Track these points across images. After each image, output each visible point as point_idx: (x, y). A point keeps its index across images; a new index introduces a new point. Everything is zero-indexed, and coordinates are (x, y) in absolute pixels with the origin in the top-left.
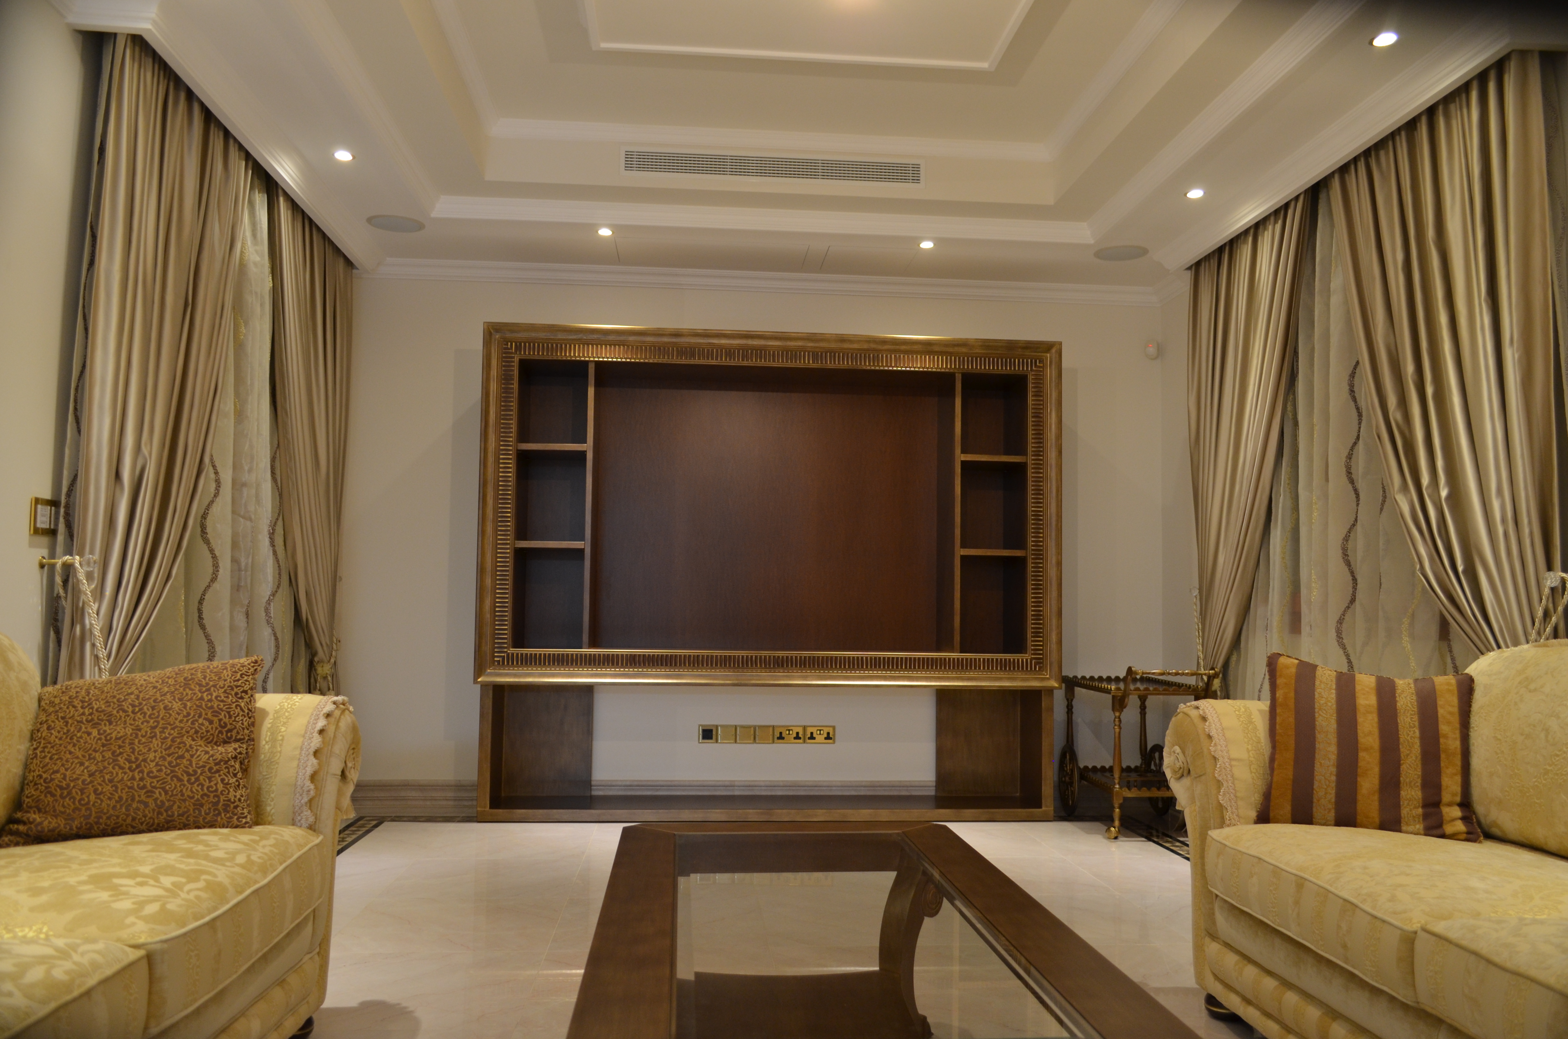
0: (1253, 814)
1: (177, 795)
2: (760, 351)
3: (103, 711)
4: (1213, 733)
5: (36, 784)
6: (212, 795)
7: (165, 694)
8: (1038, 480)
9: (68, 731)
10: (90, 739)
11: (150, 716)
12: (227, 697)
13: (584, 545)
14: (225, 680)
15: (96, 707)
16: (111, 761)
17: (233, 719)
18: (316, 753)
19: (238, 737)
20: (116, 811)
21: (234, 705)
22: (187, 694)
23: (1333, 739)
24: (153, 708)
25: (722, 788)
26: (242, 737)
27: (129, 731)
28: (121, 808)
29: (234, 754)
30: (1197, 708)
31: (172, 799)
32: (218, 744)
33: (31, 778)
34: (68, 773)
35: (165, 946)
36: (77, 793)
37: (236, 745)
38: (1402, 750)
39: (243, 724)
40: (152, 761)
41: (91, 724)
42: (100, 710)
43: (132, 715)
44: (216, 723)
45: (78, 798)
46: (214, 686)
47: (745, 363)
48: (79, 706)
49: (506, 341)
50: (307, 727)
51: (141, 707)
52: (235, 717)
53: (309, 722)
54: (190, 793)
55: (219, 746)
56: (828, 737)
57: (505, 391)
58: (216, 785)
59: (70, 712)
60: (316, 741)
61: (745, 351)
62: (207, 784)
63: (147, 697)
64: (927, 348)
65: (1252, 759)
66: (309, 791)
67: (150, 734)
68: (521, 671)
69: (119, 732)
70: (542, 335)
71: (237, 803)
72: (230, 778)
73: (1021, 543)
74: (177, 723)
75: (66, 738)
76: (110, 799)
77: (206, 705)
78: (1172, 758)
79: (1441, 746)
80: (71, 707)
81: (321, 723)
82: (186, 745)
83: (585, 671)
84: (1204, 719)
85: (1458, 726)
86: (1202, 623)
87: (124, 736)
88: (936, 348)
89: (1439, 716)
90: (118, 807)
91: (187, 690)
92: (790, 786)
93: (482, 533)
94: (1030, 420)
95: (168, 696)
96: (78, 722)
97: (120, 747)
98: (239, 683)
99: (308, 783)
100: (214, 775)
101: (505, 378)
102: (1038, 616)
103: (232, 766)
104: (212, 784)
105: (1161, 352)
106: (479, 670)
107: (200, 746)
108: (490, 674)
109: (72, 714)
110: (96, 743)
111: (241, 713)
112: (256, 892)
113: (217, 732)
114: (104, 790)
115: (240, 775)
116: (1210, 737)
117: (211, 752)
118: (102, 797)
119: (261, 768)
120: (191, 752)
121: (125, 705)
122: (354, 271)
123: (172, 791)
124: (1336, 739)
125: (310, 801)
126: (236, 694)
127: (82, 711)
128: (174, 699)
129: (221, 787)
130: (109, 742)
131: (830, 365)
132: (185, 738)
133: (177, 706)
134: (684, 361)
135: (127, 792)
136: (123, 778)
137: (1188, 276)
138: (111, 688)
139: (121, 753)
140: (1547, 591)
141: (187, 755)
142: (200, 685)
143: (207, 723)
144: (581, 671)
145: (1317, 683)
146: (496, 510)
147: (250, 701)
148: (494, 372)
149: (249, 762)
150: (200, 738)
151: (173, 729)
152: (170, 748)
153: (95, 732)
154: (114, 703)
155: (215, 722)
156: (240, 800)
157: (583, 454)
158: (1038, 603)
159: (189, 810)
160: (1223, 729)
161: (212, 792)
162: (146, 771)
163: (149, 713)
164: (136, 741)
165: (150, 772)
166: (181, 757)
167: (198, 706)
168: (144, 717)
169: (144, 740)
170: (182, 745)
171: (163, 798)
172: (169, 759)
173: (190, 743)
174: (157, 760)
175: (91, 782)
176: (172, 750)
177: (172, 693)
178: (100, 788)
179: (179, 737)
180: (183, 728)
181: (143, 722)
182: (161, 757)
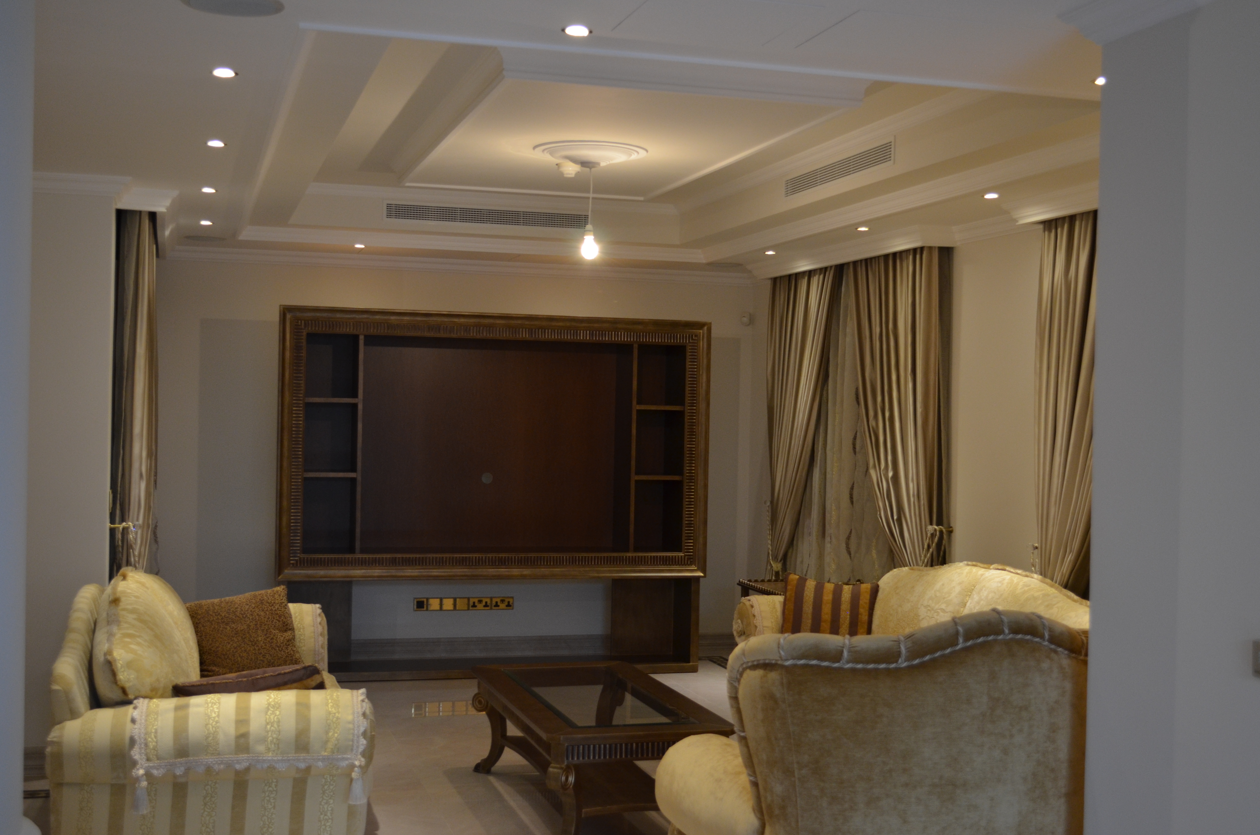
1: (276, 656)
3: (228, 617)
4: (756, 614)
5: (209, 653)
7: (253, 607)
10: (227, 631)
14: (278, 600)
15: (222, 615)
16: (242, 641)
18: (322, 635)
19: (290, 628)
23: (810, 616)
24: (251, 615)
27: (245, 626)
29: (290, 635)
30: (749, 600)
31: (274, 658)
33: (205, 650)
34: (224, 647)
37: (291, 632)
38: (841, 621)
40: (261, 641)
41: (224, 623)
42: (225, 616)
43: (243, 619)
46: (275, 603)
48: (213, 614)
49: (298, 319)
50: (314, 621)
51: (245, 614)
53: (313, 619)
54: (281, 656)
55: (284, 632)
56: (509, 605)
58: (290, 651)
60: (320, 628)
63: (246, 609)
65: (773, 626)
67: (255, 628)
69: (240, 627)
70: (323, 315)
71: (299, 660)
72: (294, 648)
74: (265, 622)
76: (247, 659)
77: (275, 613)
78: (737, 626)
79: (859, 619)
81: (319, 619)
84: (752, 606)
85: (868, 609)
87: (243, 629)
89: (860, 604)
90: (251, 663)
96: (217, 623)
97: (243, 634)
98: (284, 601)
100: (288, 647)
101: (297, 346)
103: (293, 642)
104: (289, 651)
105: (752, 321)
107: (278, 633)
109: (211, 618)
113: (282, 626)
114: (244, 655)
115: (296, 646)
116: (754, 616)
117: (284, 636)
118: (243, 658)
120: (276, 636)
121: (237, 614)
123: (273, 655)
126: (284, 606)
127: (216, 617)
128: (260, 610)
130: (237, 632)
132: (271, 629)
133: (262, 614)
135: (254, 656)
136: (250, 649)
137: (770, 284)
139: (245, 637)
140: (929, 535)
141: (275, 638)
142: (268, 603)
143: (277, 622)
145: (806, 588)
148: (288, 344)
150: (276, 629)
151: (264, 625)
152: (266, 634)
153: (228, 628)
154: (231, 613)
155: (280, 621)
160: (761, 612)
161: (290, 655)
162: (260, 646)
163: (251, 617)
164: (250, 632)
165: (262, 646)
166: (272, 639)
167: (271, 613)
168: (250, 620)
169: (254, 631)
170: (271, 633)
171: (270, 658)
172: (268, 640)
173: (274, 632)
174: (263, 640)
175: (236, 652)
176: (268, 635)
177: (257, 607)
178: (241, 654)
179: (269, 629)
180: (269, 625)
181: (250, 622)
182: (264, 639)
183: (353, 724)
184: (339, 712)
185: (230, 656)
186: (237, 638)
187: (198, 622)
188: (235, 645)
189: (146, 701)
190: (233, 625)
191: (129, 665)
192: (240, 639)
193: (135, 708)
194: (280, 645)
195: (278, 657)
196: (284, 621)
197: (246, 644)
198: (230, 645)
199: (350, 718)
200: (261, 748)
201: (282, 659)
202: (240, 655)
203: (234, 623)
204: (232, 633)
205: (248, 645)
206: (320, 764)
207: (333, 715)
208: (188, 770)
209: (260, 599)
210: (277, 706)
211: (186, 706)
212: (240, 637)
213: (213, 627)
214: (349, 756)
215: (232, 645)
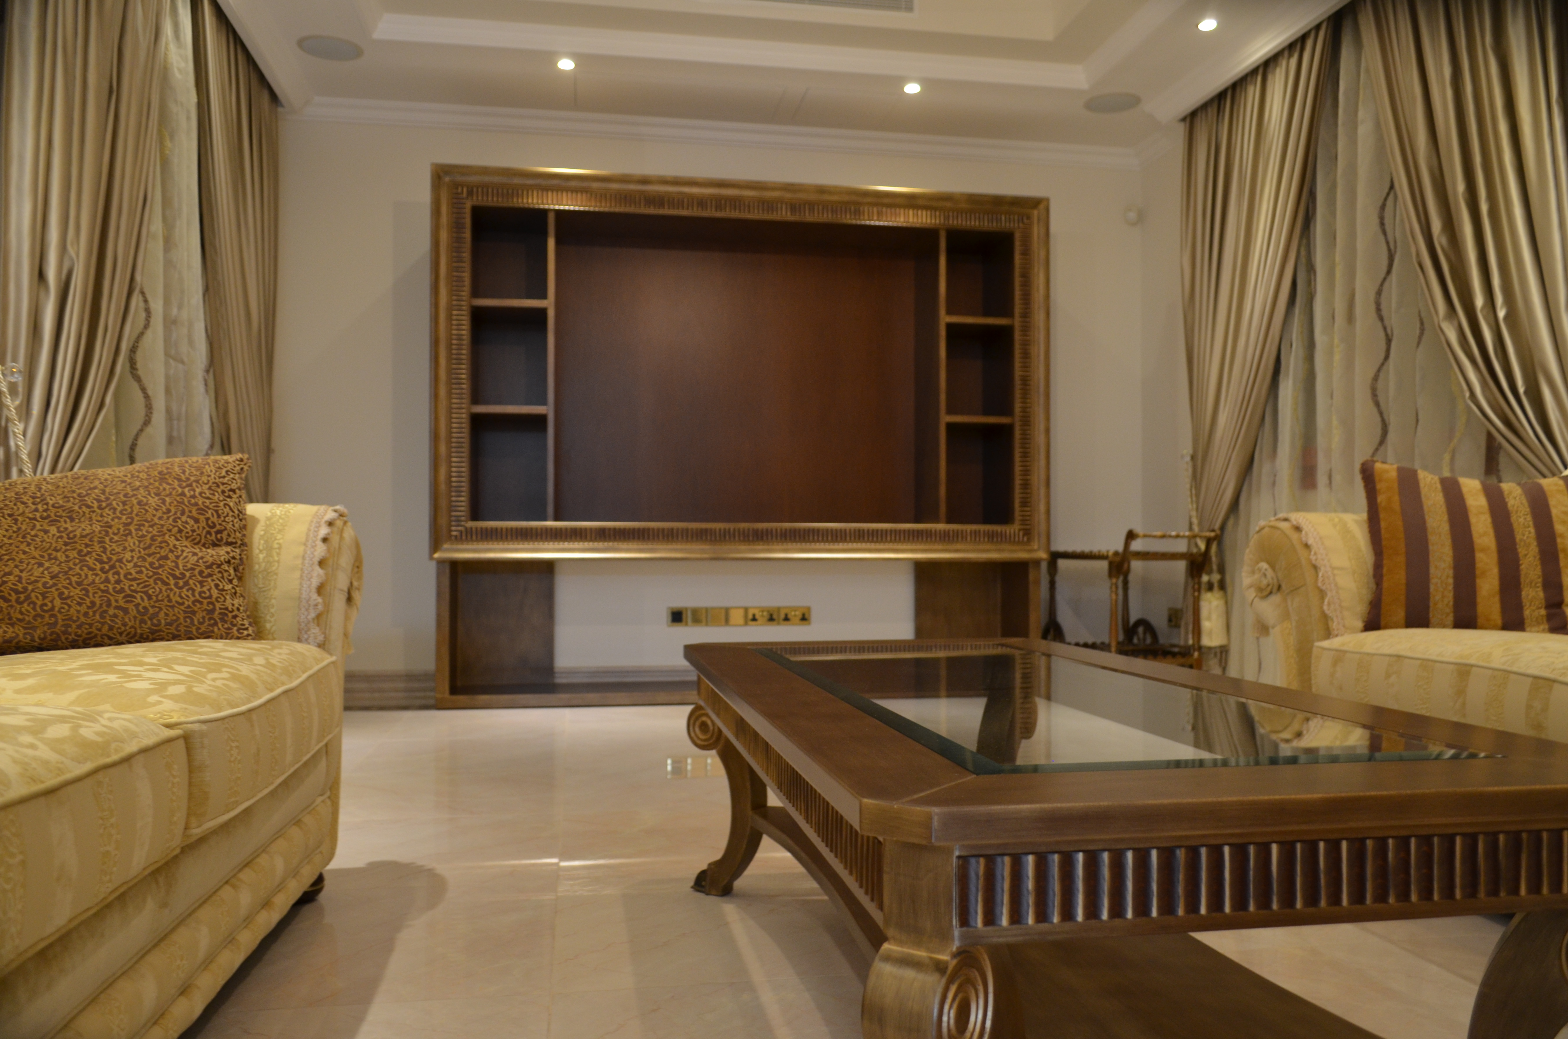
0: (1360, 625)
1: (162, 601)
2: (735, 202)
3: (62, 506)
4: (1310, 542)
6: (205, 601)
7: (137, 489)
8: (1026, 344)
9: (19, 529)
10: (48, 537)
11: (121, 512)
12: (214, 495)
13: (547, 409)
14: (209, 476)
15: (51, 502)
16: (77, 561)
17: (222, 519)
18: (322, 563)
19: (230, 540)
20: (89, 618)
21: (222, 504)
22: (164, 489)
23: (1447, 540)
24: (124, 503)
26: (234, 541)
27: (97, 528)
28: (94, 615)
29: (227, 557)
31: (158, 604)
32: (207, 546)
34: (24, 575)
35: (204, 727)
36: (37, 598)
37: (229, 549)
38: (1519, 550)
39: (233, 525)
40: (129, 562)
41: (47, 521)
42: (57, 505)
43: (99, 511)
44: (203, 522)
45: (39, 603)
46: (197, 481)
47: (719, 214)
48: (30, 503)
49: (456, 185)
50: (308, 535)
51: (108, 502)
52: (225, 517)
53: (309, 530)
54: (179, 599)
55: (208, 548)
57: (456, 240)
58: (209, 590)
59: (18, 509)
60: (321, 550)
61: (719, 202)
62: (198, 589)
63: (115, 491)
64: (911, 202)
65: (1355, 568)
66: (316, 605)
67: (124, 531)
68: (481, 546)
69: (84, 530)
70: (496, 179)
71: (236, 613)
72: (225, 584)
73: (1007, 410)
74: (156, 520)
75: (17, 536)
76: (80, 604)
77: (189, 502)
80: (19, 504)
81: (324, 531)
82: (168, 545)
83: (551, 545)
86: (1196, 488)
87: (91, 533)
88: (920, 202)
89: (1553, 516)
90: (91, 613)
91: (165, 485)
93: (435, 396)
94: (1017, 281)
95: (142, 491)
96: (30, 519)
97: (87, 546)
98: (225, 480)
99: (314, 596)
100: (205, 579)
101: (457, 226)
102: (1026, 485)
103: (226, 571)
104: (205, 589)
105: (1141, 218)
106: (435, 544)
107: (186, 546)
108: (448, 550)
109: (21, 511)
110: (57, 542)
111: (231, 513)
112: (286, 692)
113: (204, 532)
114: (72, 594)
115: (235, 582)
116: (1307, 546)
117: (200, 554)
118: (69, 601)
119: (256, 581)
120: (175, 553)
121: (89, 501)
122: (280, 109)
123: (157, 596)
124: (1450, 541)
125: (318, 617)
126: (223, 492)
127: (34, 507)
128: (149, 494)
129: (215, 593)
130: (72, 541)
131: (809, 218)
132: (167, 537)
133: (153, 501)
134: (651, 211)
135: (100, 597)
136: (94, 580)
137: (1181, 130)
138: (68, 483)
139: (89, 553)
141: (170, 555)
142: (179, 480)
143: (192, 522)
144: (546, 545)
145: (1422, 486)
146: (449, 371)
147: (240, 502)
148: (444, 220)
149: (243, 569)
150: (184, 538)
151: (152, 526)
152: (150, 546)
153: (53, 530)
154: (74, 498)
155: (201, 521)
156: (238, 609)
157: (543, 312)
158: (1026, 472)
159: (178, 618)
160: (1320, 539)
161: (205, 598)
162: (123, 573)
163: (121, 509)
164: (107, 539)
165: (128, 575)
166: (165, 558)
167: (180, 502)
168: (115, 513)
169: (115, 538)
170: (164, 545)
171: (145, 604)
172: (149, 559)
173: (173, 542)
174: (135, 561)
175: (57, 586)
176: (153, 549)
177: (146, 487)
178: (66, 592)
179: (163, 537)
180: (163, 526)
181: (114, 518)
182: (140, 558)
192: (73, 554)
194: (185, 575)
195: (170, 601)
196: (213, 523)
197: (85, 568)
198: (41, 570)
205: (92, 569)
212: (75, 551)
215: (47, 569)
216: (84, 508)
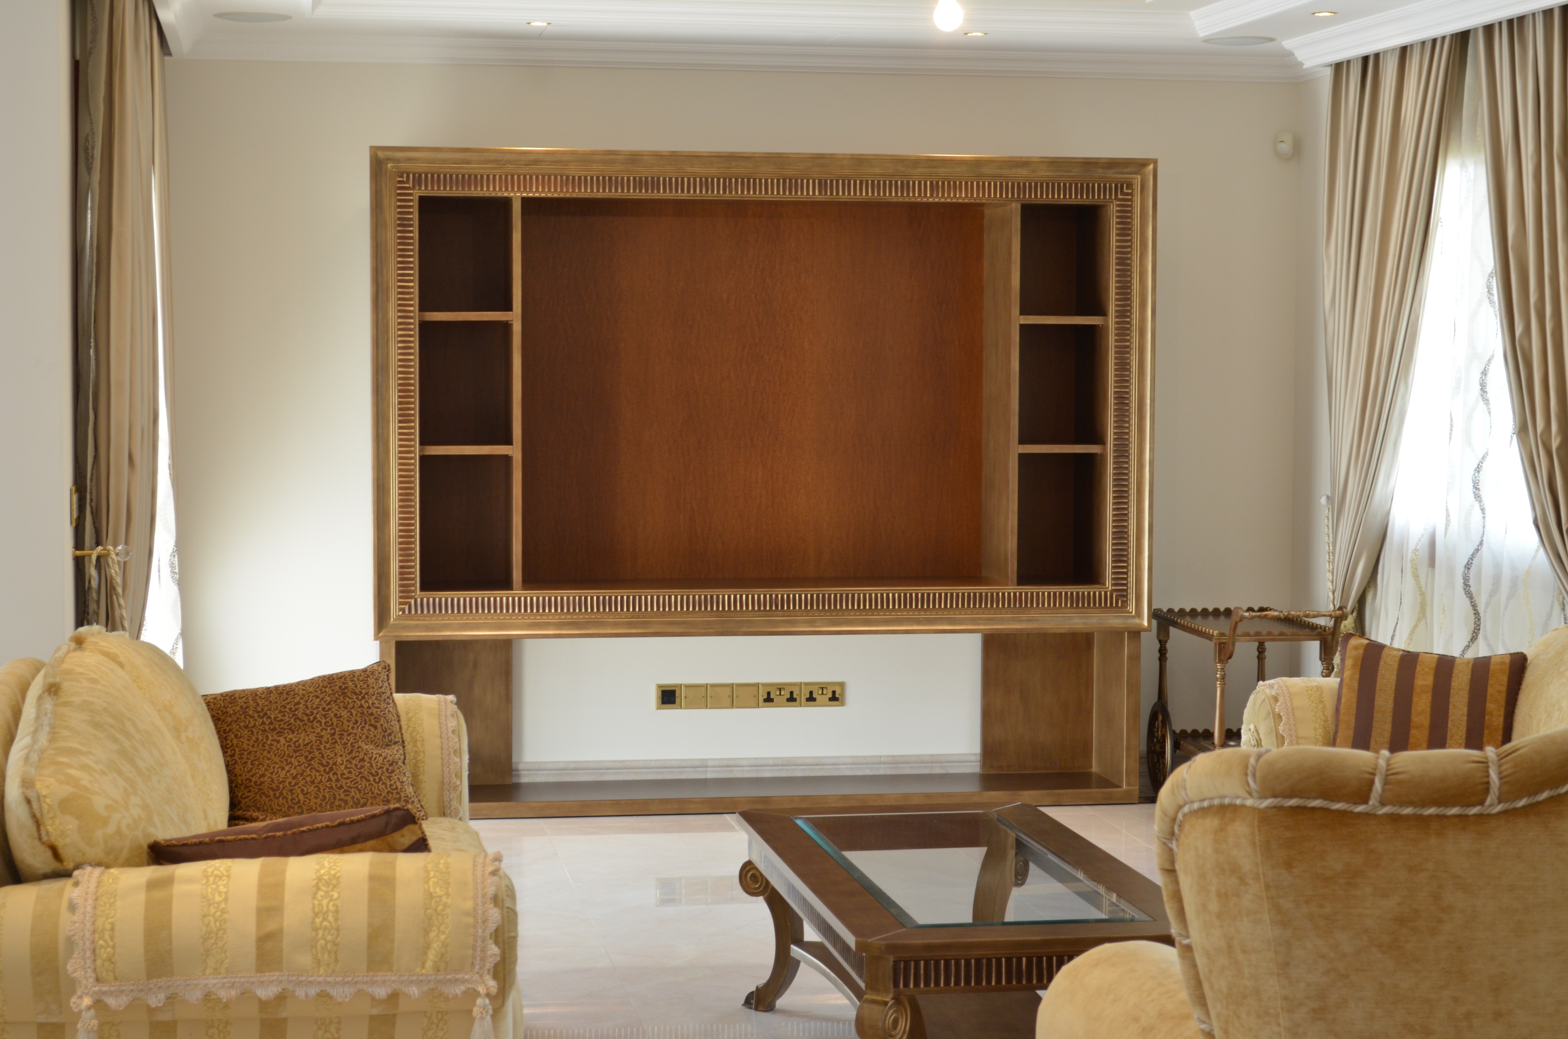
1: (368, 793)
2: (748, 180)
3: (281, 720)
5: (246, 787)
6: (394, 792)
7: (329, 704)
8: (1123, 352)
10: (280, 746)
11: (325, 724)
12: (380, 704)
13: (513, 450)
14: (373, 688)
15: (271, 716)
16: (307, 765)
18: (456, 752)
19: (396, 740)
21: (386, 711)
22: (348, 703)
23: (1389, 718)
24: (324, 716)
25: (690, 769)
27: (312, 738)
29: (398, 755)
30: (1272, 687)
31: (365, 796)
33: (240, 782)
34: (274, 776)
36: (287, 794)
37: (397, 748)
39: (395, 727)
40: (341, 764)
41: (274, 732)
42: (277, 719)
43: (310, 724)
44: (378, 728)
45: (289, 798)
46: (367, 694)
48: (255, 716)
51: (313, 716)
52: (390, 722)
53: (441, 723)
54: (378, 791)
55: (385, 748)
56: (834, 698)
57: (402, 241)
58: (395, 782)
59: (248, 722)
62: (388, 783)
63: (314, 706)
64: (975, 168)
65: (1317, 737)
67: (331, 740)
68: (434, 621)
69: (304, 740)
71: (413, 799)
73: (1097, 437)
74: (350, 730)
76: (316, 798)
79: (1486, 723)
82: (362, 749)
83: (520, 620)
84: (1277, 699)
85: (1503, 703)
89: (1488, 693)
90: (324, 805)
91: (346, 699)
92: (782, 765)
94: (1113, 268)
95: (333, 705)
96: (261, 731)
97: (310, 752)
98: (383, 690)
100: (391, 775)
101: (402, 224)
103: (400, 766)
104: (392, 782)
105: (1297, 149)
106: (380, 621)
107: (372, 749)
108: (395, 628)
111: (392, 718)
113: (380, 736)
114: (309, 791)
115: (406, 774)
117: (384, 754)
118: (308, 796)
120: (368, 755)
123: (364, 790)
124: (1391, 718)
126: (384, 700)
128: (339, 708)
130: (298, 749)
131: (843, 196)
132: (359, 743)
133: (343, 714)
135: (328, 792)
136: (321, 780)
139: (313, 758)
141: (366, 758)
142: (355, 694)
143: (372, 729)
144: (514, 620)
148: (387, 216)
150: (370, 743)
151: (349, 735)
152: (351, 752)
153: (282, 740)
156: (414, 796)
157: (507, 327)
160: (1293, 709)
162: (339, 773)
163: (323, 721)
164: (322, 747)
165: (343, 774)
166: (363, 760)
167: (361, 713)
168: (321, 725)
169: (328, 746)
170: (360, 750)
171: (358, 796)
172: (354, 762)
173: (365, 747)
174: (345, 763)
175: (296, 784)
176: (354, 754)
177: (335, 701)
178: (305, 789)
179: (355, 743)
180: (356, 734)
181: (321, 730)
182: (347, 761)
183: (474, 917)
184: (448, 895)
185: (284, 792)
186: (298, 758)
187: (228, 729)
188: (294, 772)
189: (98, 871)
190: (291, 736)
191: (65, 805)
192: (303, 760)
193: (76, 884)
194: (376, 772)
195: (373, 793)
196: (385, 728)
197: (313, 771)
198: (284, 772)
199: (469, 905)
200: (305, 960)
201: (381, 798)
202: (302, 791)
203: (293, 732)
204: (288, 750)
205: (319, 771)
206: (414, 991)
207: (438, 899)
208: (171, 999)
209: (340, 687)
210: (334, 882)
211: (169, 881)
212: (303, 757)
213: (254, 738)
214: (467, 977)
215: (288, 771)
216: (298, 722)
